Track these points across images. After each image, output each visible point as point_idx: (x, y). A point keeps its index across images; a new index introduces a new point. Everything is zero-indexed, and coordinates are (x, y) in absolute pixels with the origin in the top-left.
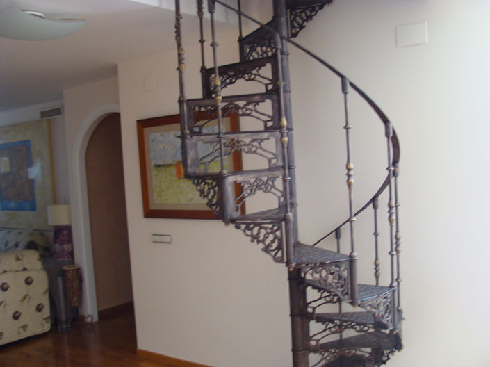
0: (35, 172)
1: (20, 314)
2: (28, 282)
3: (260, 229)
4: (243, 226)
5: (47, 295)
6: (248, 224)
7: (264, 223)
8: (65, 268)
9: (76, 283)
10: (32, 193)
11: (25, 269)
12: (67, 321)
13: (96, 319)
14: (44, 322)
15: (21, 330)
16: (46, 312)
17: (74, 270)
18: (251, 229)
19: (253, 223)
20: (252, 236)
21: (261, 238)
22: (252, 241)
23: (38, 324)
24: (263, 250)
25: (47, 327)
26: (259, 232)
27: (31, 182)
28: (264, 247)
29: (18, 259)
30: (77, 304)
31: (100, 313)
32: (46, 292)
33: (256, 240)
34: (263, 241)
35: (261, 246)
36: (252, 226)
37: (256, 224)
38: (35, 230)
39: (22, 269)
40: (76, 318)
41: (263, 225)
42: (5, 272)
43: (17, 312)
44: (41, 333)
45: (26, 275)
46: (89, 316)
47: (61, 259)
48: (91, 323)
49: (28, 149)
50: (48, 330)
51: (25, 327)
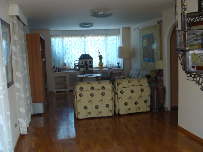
0: (155, 46)
1: (138, 102)
2: (142, 90)
3: (200, 78)
4: (193, 76)
5: (149, 97)
6: (195, 75)
7: (202, 75)
8: (158, 87)
9: (162, 94)
10: (153, 55)
11: (141, 85)
12: (157, 109)
13: (169, 109)
14: (147, 107)
15: (138, 109)
16: (149, 103)
17: (162, 88)
18: (196, 78)
19: (197, 75)
20: (196, 81)
21: (200, 83)
22: (196, 84)
23: (145, 108)
24: (200, 88)
25: (148, 109)
26: (199, 80)
27: (153, 50)
28: (201, 87)
29: (139, 81)
30: (162, 102)
31: (171, 107)
32: (149, 95)
33: (198, 83)
34: (201, 84)
35: (200, 86)
36: (197, 76)
37: (199, 76)
38: (153, 70)
39: (140, 85)
40: (162, 108)
41: (201, 76)
42: (133, 85)
43: (137, 102)
44: (146, 111)
45: (141, 87)
46: (166, 108)
47: (159, 83)
48: (167, 111)
49: (153, 37)
50: (149, 111)
51: (139, 108)
